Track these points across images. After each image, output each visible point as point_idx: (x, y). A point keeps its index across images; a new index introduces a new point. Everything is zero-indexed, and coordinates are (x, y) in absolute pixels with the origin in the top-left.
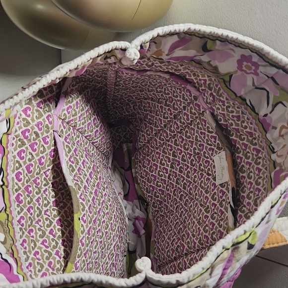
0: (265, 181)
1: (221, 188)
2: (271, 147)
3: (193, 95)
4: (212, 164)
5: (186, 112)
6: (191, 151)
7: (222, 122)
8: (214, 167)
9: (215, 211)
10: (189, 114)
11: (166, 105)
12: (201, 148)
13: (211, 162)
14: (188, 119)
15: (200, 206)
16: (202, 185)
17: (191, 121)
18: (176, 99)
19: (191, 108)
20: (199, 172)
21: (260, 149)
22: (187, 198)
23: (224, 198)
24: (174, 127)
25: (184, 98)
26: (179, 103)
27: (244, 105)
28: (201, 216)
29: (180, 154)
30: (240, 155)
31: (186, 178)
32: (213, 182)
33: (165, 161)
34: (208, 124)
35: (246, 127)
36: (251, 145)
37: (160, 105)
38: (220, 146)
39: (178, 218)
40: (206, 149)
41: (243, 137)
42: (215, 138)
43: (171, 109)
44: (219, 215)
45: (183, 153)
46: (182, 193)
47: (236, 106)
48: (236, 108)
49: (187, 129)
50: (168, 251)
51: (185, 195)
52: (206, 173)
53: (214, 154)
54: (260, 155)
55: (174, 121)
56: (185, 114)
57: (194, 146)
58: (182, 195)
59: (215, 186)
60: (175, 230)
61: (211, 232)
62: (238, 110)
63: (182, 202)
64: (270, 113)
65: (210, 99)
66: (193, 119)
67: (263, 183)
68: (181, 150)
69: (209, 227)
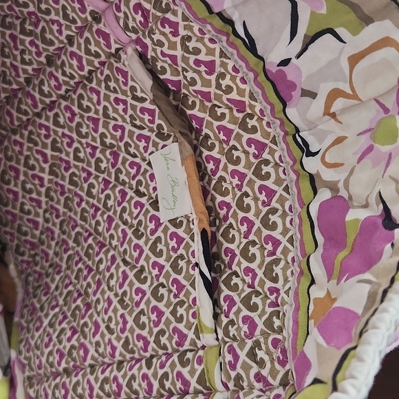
0: (288, 219)
1: (172, 229)
2: (299, 140)
3: (89, 9)
4: (146, 171)
5: (74, 49)
6: (94, 139)
7: (168, 76)
8: (152, 177)
9: (162, 280)
10: (83, 54)
11: (23, 32)
12: (118, 134)
13: (144, 166)
14: (81, 68)
15: (121, 264)
16: (126, 216)
17: (90, 72)
18: (47, 18)
19: (87, 41)
20: (115, 186)
21: (267, 141)
22: (90, 241)
23: (181, 251)
24: (49, 85)
25: (66, 16)
26: (55, 27)
27: (227, 35)
28: (126, 287)
29: (70, 145)
30: (215, 153)
31: (85, 197)
32: (153, 212)
33: (36, 160)
34: (133, 79)
35: (229, 90)
36: (242, 132)
37: (8, 32)
38: (165, 131)
39: (71, 283)
40: (131, 136)
41: (219, 111)
42: (151, 113)
43: (39, 43)
44: (171, 291)
45: (76, 145)
46: (78, 229)
47: (207, 36)
48: (206, 41)
49: (80, 91)
50: (50, 353)
51: (86, 234)
52: (132, 189)
53: (151, 149)
54: (266, 156)
55: (49, 69)
56: (73, 54)
57: (101, 130)
58: (78, 234)
59: (158, 224)
60: (65, 308)
61: (156, 330)
62: (212, 46)
63: (79, 249)
64: (298, 56)
65: (134, 19)
66: (94, 67)
67: (284, 224)
68: (70, 137)
69: (149, 318)
